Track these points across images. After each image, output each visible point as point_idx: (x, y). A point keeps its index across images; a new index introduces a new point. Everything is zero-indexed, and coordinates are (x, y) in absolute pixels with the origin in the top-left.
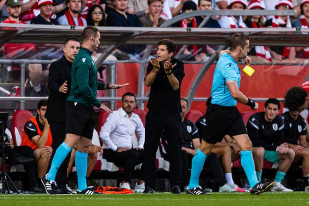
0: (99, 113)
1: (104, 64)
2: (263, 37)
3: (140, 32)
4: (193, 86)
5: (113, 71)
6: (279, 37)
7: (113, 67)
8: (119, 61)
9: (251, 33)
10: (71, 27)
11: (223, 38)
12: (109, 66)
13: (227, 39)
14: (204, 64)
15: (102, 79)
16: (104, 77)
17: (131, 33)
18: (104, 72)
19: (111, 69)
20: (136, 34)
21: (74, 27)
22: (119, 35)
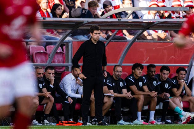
0: (61, 73)
1: (64, 42)
2: (167, 24)
3: (88, 21)
4: (122, 56)
5: (70, 46)
6: (178, 24)
7: (70, 44)
8: (74, 40)
9: (160, 22)
10: (43, 18)
11: (141, 25)
12: (67, 43)
13: (144, 26)
14: (129, 42)
15: (63, 52)
16: (65, 50)
17: (82, 22)
18: (64, 47)
19: (69, 45)
20: (85, 23)
21: (45, 18)
22: (74, 23)
